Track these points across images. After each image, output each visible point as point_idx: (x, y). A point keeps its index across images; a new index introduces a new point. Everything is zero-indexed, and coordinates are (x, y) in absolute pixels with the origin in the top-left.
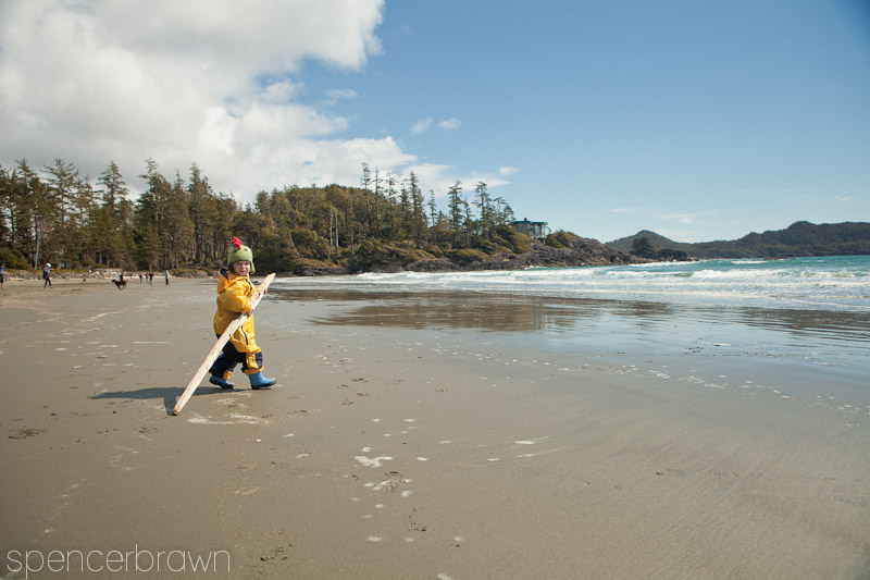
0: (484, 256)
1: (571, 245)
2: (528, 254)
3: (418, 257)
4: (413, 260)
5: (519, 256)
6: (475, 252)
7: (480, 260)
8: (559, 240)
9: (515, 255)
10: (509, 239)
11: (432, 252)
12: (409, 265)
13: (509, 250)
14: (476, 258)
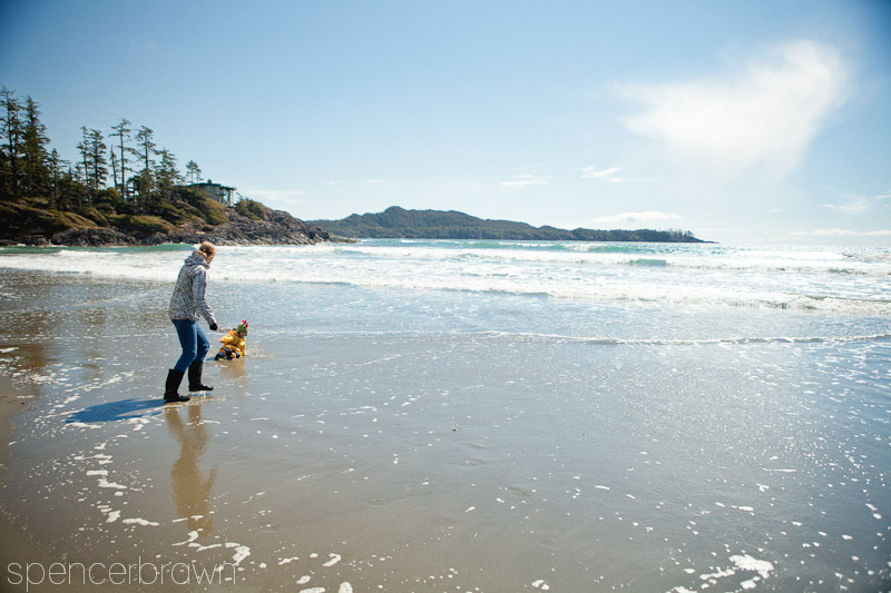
0: (169, 226)
1: (266, 217)
2: (226, 226)
3: (71, 224)
4: (63, 228)
5: (216, 229)
6: (156, 220)
7: (166, 232)
8: (250, 210)
9: (210, 226)
10: (198, 206)
11: (90, 217)
12: (57, 236)
13: (200, 219)
14: (159, 228)
